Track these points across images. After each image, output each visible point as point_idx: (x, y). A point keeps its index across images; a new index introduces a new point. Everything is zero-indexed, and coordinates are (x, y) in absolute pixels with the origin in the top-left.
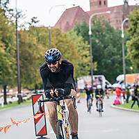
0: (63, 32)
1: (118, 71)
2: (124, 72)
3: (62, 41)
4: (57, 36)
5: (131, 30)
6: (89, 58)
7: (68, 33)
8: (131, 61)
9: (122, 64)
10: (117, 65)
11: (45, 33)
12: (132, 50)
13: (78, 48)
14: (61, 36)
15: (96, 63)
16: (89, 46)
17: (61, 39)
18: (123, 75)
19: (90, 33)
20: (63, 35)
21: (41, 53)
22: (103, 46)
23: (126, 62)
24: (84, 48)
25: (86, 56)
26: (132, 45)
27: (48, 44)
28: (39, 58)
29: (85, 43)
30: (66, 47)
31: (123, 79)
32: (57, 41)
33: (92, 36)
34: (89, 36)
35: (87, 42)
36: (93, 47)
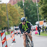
0: (12, 5)
1: (36, 20)
2: (39, 20)
3: (12, 9)
4: (10, 7)
5: (40, 2)
6: (23, 15)
7: (14, 5)
8: (41, 15)
9: (38, 17)
10: (35, 17)
11: (4, 6)
12: (41, 11)
13: (19, 12)
14: (11, 7)
15: (27, 17)
16: (23, 10)
17: (11, 8)
18: (38, 22)
19: (23, 5)
20: (12, 6)
21: (4, 14)
22: (29, 10)
23: (39, 16)
24: (21, 11)
25: (22, 15)
26: (41, 9)
27: (6, 11)
28: (3, 17)
29: (21, 9)
30: (14, 11)
31: (38, 23)
32: (10, 9)
33: (24, 6)
34: (23, 6)
35: (22, 9)
36: (25, 11)
